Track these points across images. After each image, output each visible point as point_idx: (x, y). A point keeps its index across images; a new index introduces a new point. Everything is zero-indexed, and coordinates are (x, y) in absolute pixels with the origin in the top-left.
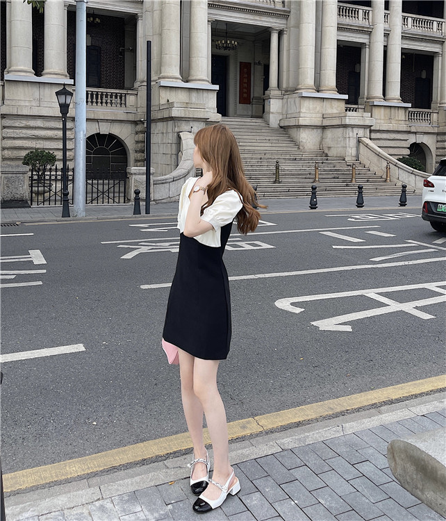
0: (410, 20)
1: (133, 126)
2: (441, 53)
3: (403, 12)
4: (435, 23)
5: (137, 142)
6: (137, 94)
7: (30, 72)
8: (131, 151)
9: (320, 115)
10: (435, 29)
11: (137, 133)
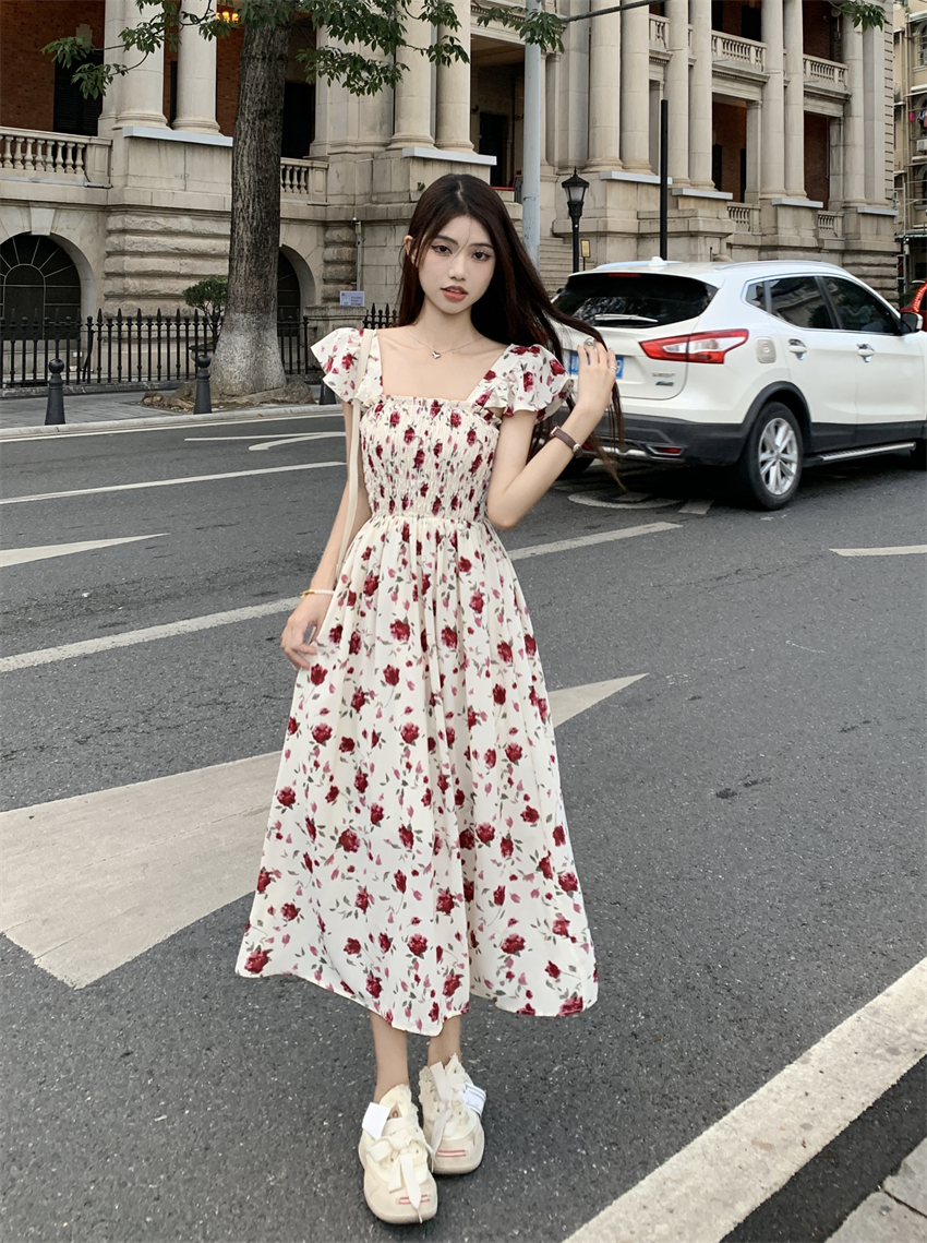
0: (719, 41)
1: (321, 230)
2: (760, 102)
3: (713, 28)
4: (753, 50)
5: (327, 263)
6: (327, 169)
7: (160, 121)
8: (317, 282)
9: (634, 214)
10: (753, 61)
11: (327, 245)
